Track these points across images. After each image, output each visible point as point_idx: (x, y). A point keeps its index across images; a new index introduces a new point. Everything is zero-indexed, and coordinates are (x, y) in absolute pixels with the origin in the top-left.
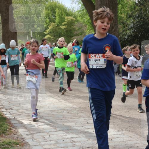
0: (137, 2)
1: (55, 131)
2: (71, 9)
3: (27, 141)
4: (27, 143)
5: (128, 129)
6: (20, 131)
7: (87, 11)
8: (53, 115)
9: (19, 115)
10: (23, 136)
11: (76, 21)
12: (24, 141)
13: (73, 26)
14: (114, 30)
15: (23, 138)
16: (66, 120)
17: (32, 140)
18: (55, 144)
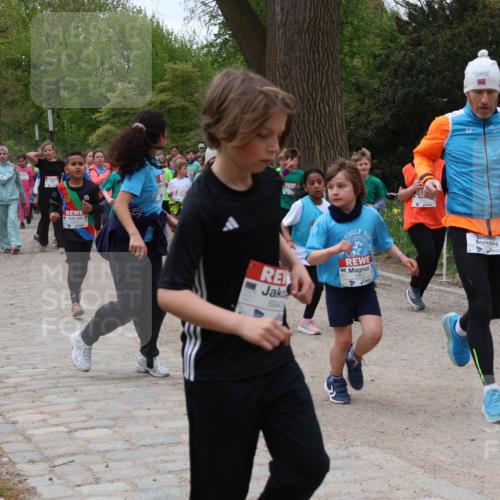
0: (405, 18)
1: (129, 449)
2: (187, 38)
3: (32, 482)
4: (32, 491)
5: (372, 440)
6: (6, 451)
7: (240, 44)
8: (122, 393)
9: (5, 394)
10: (18, 467)
11: (201, 77)
12: (20, 482)
13: (191, 94)
14: (327, 109)
15: (18, 475)
16: (163, 412)
17: (50, 479)
18: (127, 491)
